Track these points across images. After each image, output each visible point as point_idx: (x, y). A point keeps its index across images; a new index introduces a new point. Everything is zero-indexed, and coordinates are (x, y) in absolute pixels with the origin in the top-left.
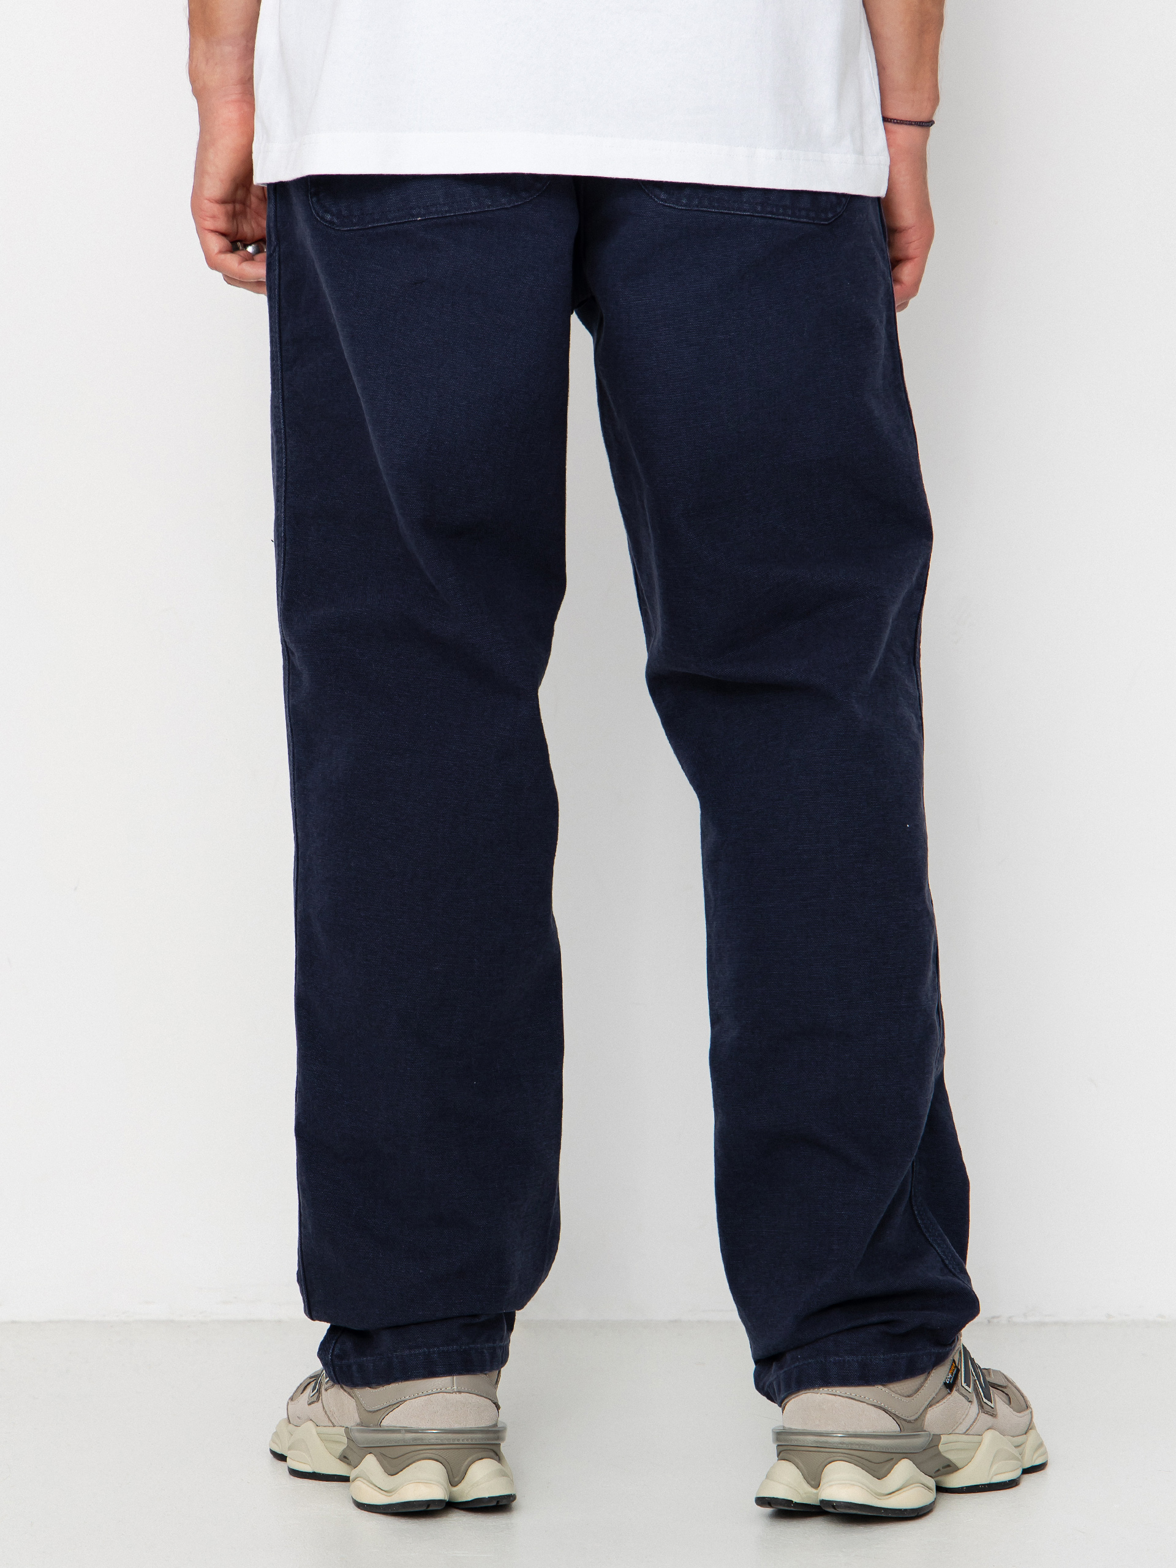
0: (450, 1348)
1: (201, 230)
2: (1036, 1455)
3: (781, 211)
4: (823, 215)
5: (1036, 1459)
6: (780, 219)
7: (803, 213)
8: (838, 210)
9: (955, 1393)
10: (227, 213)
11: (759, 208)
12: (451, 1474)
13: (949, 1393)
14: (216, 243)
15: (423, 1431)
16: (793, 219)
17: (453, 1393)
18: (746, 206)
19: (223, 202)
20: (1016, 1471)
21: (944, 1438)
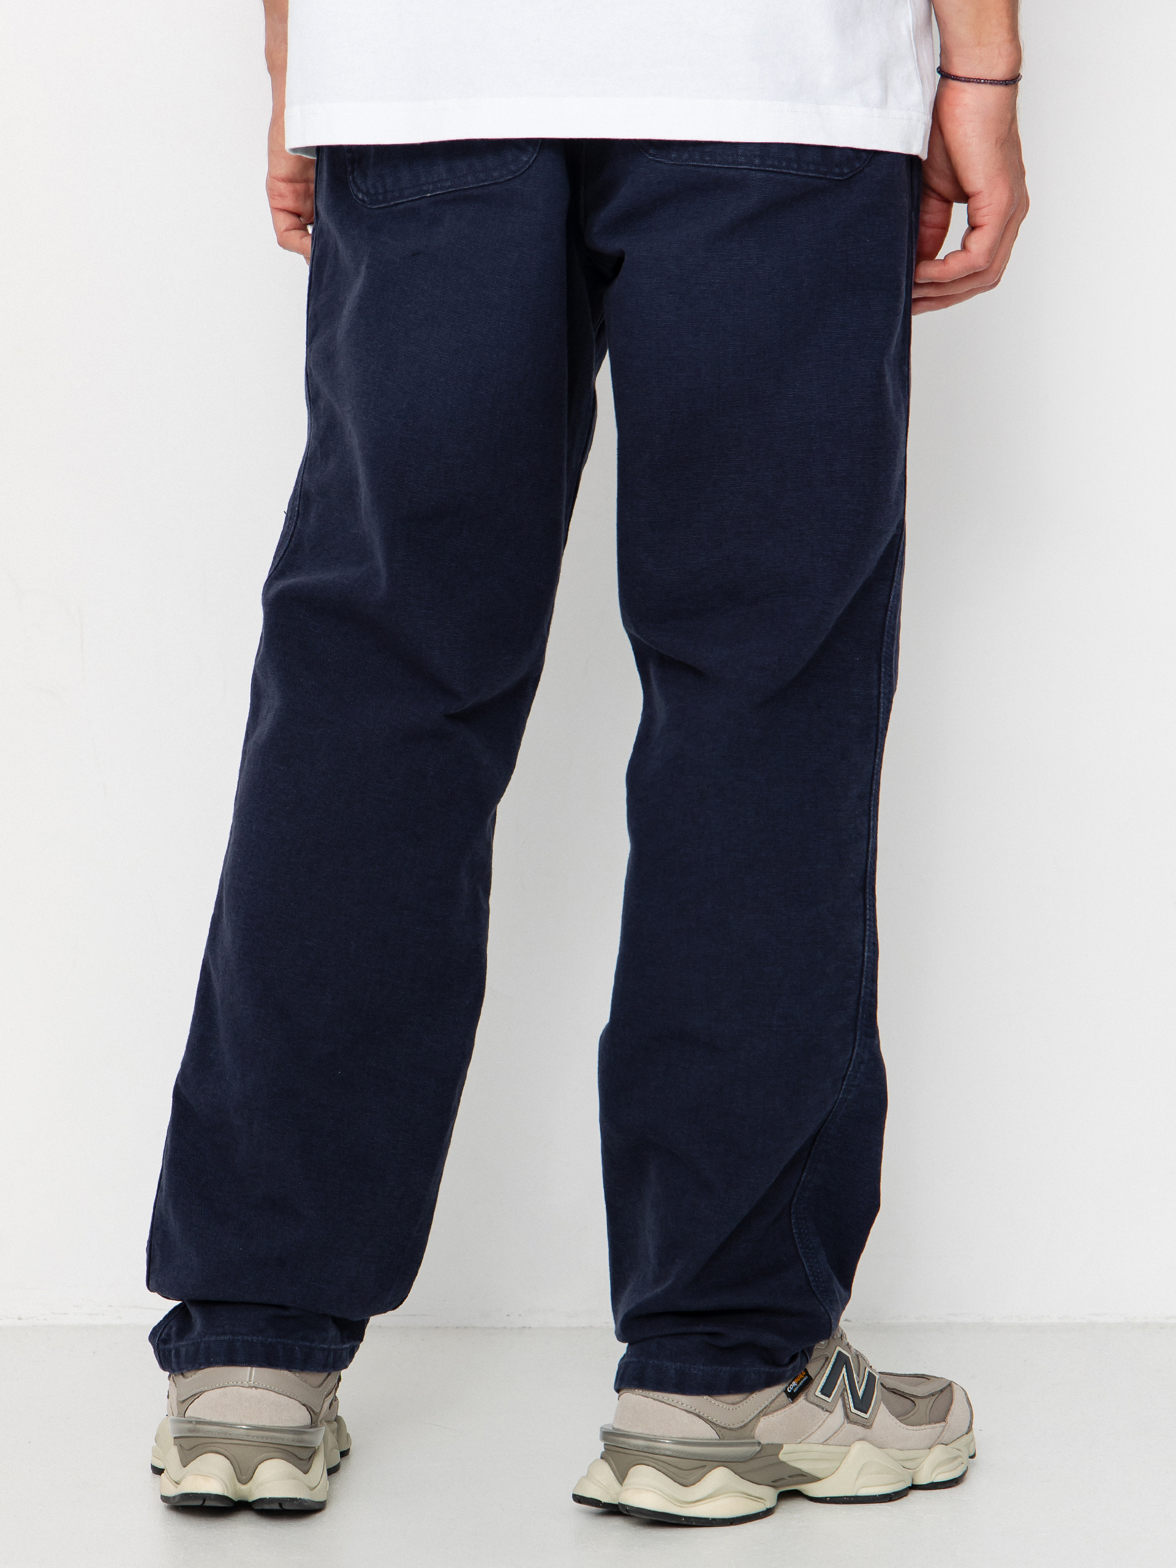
0: (255, 1338)
1: (275, 209)
2: (940, 1470)
3: (784, 164)
4: (837, 170)
5: (938, 1474)
6: (783, 173)
7: (812, 167)
8: (857, 165)
9: (801, 1400)
10: (295, 192)
11: (757, 161)
12: (238, 1471)
13: (793, 1403)
14: (287, 221)
15: (231, 1426)
16: (800, 173)
17: (248, 1387)
18: (742, 159)
19: (290, 180)
20: (897, 1484)
21: (786, 1448)
